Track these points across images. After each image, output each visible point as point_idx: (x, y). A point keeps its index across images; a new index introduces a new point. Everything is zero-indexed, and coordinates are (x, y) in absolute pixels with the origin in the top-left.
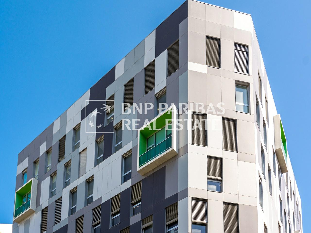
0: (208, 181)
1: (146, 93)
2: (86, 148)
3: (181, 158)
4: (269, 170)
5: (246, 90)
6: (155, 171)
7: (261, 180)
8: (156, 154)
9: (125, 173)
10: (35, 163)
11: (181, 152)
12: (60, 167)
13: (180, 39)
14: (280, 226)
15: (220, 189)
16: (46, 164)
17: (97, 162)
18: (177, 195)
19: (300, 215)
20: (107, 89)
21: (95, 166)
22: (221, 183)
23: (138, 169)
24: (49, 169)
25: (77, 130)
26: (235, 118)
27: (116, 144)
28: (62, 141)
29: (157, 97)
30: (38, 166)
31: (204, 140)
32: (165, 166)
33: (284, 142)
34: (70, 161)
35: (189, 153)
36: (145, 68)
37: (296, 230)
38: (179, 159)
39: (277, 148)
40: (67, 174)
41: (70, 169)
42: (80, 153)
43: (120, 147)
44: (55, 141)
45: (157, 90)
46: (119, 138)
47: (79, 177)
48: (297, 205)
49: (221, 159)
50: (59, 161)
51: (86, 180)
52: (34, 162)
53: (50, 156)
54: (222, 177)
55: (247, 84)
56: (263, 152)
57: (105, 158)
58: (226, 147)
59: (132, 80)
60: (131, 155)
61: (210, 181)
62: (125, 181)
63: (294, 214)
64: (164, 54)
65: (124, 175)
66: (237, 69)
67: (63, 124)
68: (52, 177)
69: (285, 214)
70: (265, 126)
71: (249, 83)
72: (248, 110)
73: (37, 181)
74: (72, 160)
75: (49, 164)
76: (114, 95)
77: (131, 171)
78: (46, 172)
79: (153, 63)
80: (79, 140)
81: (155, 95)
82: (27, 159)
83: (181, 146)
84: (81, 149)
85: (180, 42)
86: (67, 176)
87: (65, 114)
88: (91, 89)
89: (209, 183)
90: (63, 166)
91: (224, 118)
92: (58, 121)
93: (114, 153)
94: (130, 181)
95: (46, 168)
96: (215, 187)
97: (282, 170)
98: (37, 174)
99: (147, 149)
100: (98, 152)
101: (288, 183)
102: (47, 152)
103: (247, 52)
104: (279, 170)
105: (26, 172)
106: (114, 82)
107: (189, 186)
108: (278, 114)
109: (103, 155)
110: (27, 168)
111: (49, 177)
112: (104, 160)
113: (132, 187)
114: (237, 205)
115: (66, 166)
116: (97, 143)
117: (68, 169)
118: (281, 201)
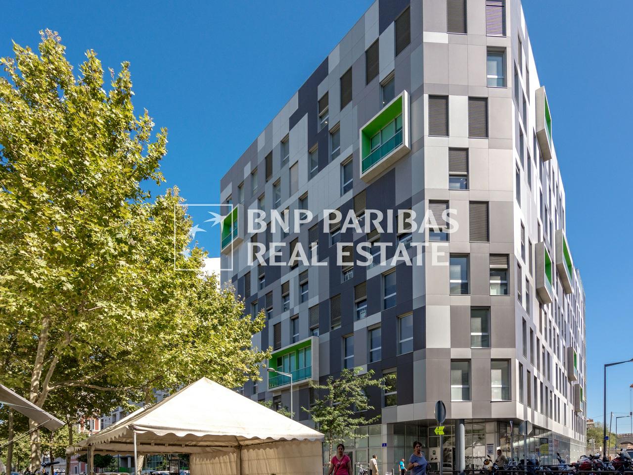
0: (449, 179)
1: (368, 83)
2: (297, 162)
3: (415, 155)
4: (529, 158)
5: (500, 59)
6: (381, 176)
7: (519, 170)
8: (383, 155)
9: (345, 183)
10: (240, 187)
11: (415, 147)
12: (269, 187)
13: (411, 4)
14: (539, 225)
15: (466, 187)
16: (252, 186)
17: (311, 176)
18: (411, 199)
19: (563, 211)
20: (318, 87)
21: (309, 180)
22: (466, 180)
23: (361, 176)
24: (255, 192)
25: (285, 143)
26: (486, 96)
27: (333, 152)
28: (269, 159)
29: (382, 86)
30: (243, 190)
31: (444, 129)
32: (395, 168)
33: (548, 121)
34: (279, 179)
35: (426, 148)
36: (367, 52)
37: (558, 229)
38: (413, 156)
39: (540, 129)
40: (277, 195)
41: (280, 189)
42: (290, 168)
43: (338, 154)
44: (261, 159)
45: (382, 76)
46: (336, 144)
47: (290, 196)
48: (560, 200)
49: (466, 150)
50: (267, 181)
51: (299, 198)
52: (238, 187)
53: (256, 177)
54: (468, 171)
55: (502, 50)
56: (521, 135)
57: (319, 170)
58: (473, 133)
59: (351, 69)
60: (352, 161)
61: (453, 178)
62: (345, 193)
63: (556, 211)
64: (391, 28)
65: (343, 186)
66: (489, 31)
67: (269, 138)
68: (260, 200)
69: (546, 210)
70: (524, 102)
71: (506, 48)
72: (503, 83)
73: (243, 206)
74: (281, 179)
75: (256, 187)
76: (328, 92)
77: (352, 180)
78: (252, 195)
79: (376, 44)
80: (288, 153)
81: (380, 83)
82: (231, 184)
83: (415, 140)
84: (291, 163)
85: (411, 8)
86: (276, 197)
87: (270, 125)
88: (299, 91)
89: (451, 181)
90: (272, 187)
91: (471, 98)
92: (263, 135)
93: (331, 162)
94: (351, 191)
95: (252, 192)
96: (458, 185)
97: (545, 156)
98: (242, 200)
99: (371, 150)
100: (311, 164)
101: (551, 174)
102: (253, 174)
103: (503, 7)
104: (540, 158)
105: (231, 199)
106: (328, 76)
107: (426, 187)
108: (541, 86)
109: (317, 167)
110: (231, 194)
111: (256, 201)
112: (319, 172)
113: (354, 198)
114: (487, 203)
115: (275, 186)
116: (310, 153)
117: (278, 188)
118: (541, 195)
